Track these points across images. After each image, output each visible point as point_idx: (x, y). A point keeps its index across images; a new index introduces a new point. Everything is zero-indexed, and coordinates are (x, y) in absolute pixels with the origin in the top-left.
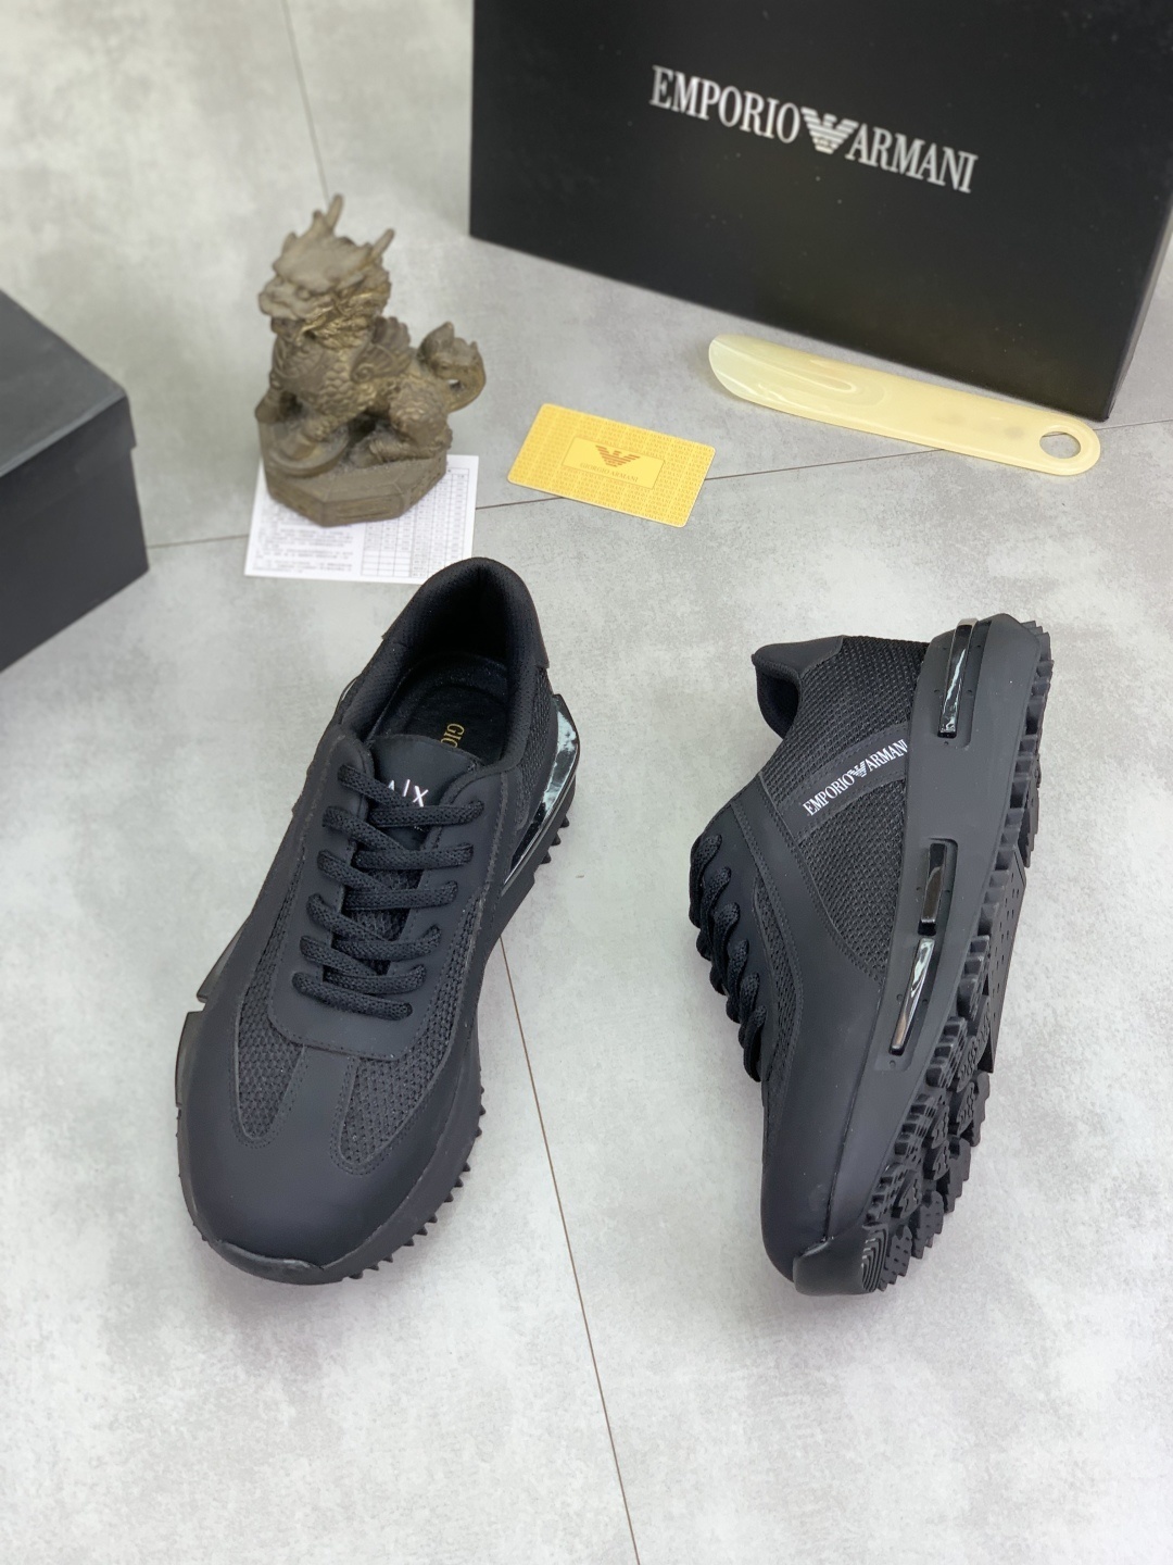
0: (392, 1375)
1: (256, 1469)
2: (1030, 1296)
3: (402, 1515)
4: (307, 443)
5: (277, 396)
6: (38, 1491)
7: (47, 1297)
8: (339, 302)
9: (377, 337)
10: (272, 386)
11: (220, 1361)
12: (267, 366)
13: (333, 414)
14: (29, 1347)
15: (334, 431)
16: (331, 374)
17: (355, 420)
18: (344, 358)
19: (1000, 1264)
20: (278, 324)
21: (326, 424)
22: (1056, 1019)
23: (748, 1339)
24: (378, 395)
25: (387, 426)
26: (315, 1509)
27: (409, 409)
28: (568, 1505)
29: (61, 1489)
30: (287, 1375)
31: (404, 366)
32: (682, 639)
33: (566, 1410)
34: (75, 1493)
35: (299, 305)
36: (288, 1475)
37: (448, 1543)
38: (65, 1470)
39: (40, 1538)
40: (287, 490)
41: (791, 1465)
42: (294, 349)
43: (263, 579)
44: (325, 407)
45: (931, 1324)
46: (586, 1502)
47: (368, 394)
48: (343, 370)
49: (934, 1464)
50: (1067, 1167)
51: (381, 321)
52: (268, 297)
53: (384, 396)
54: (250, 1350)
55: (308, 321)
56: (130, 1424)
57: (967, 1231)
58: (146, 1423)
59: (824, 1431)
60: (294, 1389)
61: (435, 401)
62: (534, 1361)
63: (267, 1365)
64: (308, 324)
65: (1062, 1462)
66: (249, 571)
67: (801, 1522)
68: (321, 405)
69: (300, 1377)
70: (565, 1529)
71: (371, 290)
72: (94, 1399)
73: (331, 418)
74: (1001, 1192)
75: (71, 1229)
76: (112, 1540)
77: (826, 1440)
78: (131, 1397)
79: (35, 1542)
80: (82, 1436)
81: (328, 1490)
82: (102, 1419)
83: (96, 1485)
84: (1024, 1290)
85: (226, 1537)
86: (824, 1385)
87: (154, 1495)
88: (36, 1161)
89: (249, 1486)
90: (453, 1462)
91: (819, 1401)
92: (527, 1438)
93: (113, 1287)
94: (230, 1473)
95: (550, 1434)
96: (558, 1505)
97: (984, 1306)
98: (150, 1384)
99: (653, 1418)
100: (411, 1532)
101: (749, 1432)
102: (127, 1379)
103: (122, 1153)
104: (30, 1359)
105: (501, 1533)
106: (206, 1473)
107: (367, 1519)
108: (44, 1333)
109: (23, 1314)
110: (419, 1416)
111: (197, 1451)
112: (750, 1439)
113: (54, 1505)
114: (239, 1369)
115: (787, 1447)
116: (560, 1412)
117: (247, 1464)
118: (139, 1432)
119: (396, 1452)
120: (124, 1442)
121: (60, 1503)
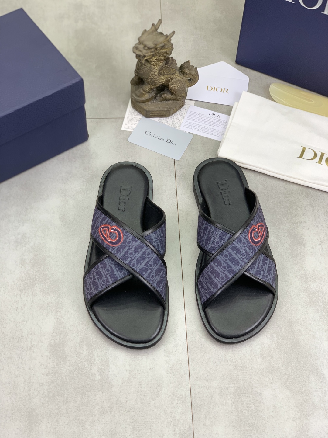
0: (130, 371)
1: (87, 393)
2: (324, 374)
3: (126, 413)
4: (144, 93)
5: (137, 78)
6: (23, 390)
7: (35, 334)
8: (156, 51)
9: (167, 63)
10: (136, 75)
12: (135, 68)
13: (152, 85)
14: (27, 348)
15: (152, 90)
16: (152, 73)
17: (159, 87)
18: (156, 69)
19: (316, 364)
20: (138, 56)
21: (150, 87)
23: (236, 375)
24: (166, 80)
25: (168, 90)
26: (102, 407)
27: (175, 86)
28: (176, 417)
29: (30, 391)
30: (99, 367)
31: (174, 72)
33: (179, 389)
34: (34, 392)
35: (144, 51)
36: (95, 396)
37: (138, 423)
38: (32, 385)
39: (22, 404)
40: (137, 106)
41: (243, 415)
42: (142, 64)
43: (126, 131)
44: (149, 82)
45: (292, 379)
46: (181, 417)
47: (163, 80)
48: (156, 72)
51: (168, 58)
52: (136, 48)
53: (168, 81)
54: (90, 358)
55: (146, 56)
56: (52, 374)
57: (307, 352)
58: (57, 375)
59: (255, 406)
60: (101, 371)
61: (183, 84)
62: (172, 373)
63: (94, 363)
64: (146, 57)
66: (123, 129)
67: (244, 433)
68: (149, 81)
69: (103, 368)
70: (173, 424)
71: (166, 49)
72: (43, 366)
73: (151, 86)
74: (320, 342)
75: (44, 315)
76: (42, 408)
77: (255, 409)
78: (54, 367)
79: (21, 405)
80: (38, 376)
81: (106, 402)
82: (45, 372)
83: (40, 391)
84: (322, 372)
85: (75, 412)
86: (257, 392)
87: (56, 396)
88: (37, 294)
89: (83, 397)
90: (144, 399)
91: (255, 397)
92: (166, 395)
93: (54, 334)
94: (79, 393)
95: (173, 395)
96: (173, 417)
97: (309, 375)
98: (60, 364)
99: (204, 395)
100: (129, 418)
101: (232, 403)
102: (53, 361)
103: (62, 295)
104: (26, 351)
105: (155, 422)
106: (72, 392)
107: (116, 412)
108: (32, 345)
109: (27, 338)
110: (136, 384)
111: (70, 385)
112: (232, 405)
113: (27, 395)
114: (86, 362)
115: (243, 409)
116: (177, 389)
117: (84, 391)
118: (55, 377)
119: (128, 394)
120: (50, 379)
121: (29, 395)
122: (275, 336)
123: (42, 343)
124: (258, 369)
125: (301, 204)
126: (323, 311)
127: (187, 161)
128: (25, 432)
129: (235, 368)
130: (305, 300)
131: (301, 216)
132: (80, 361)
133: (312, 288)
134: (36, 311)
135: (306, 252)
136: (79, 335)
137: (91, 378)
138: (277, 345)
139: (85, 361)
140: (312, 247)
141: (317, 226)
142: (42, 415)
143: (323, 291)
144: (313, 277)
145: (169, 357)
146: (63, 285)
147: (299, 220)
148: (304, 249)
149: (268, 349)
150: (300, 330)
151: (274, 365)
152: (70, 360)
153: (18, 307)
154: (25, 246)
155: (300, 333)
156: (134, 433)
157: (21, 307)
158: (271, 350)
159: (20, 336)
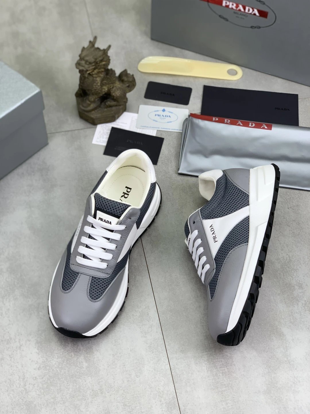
0: (113, 355)
1: (77, 380)
2: (283, 333)
3: (116, 392)
5: (81, 90)
6: (19, 386)
7: (22, 335)
8: (97, 65)
9: (107, 74)
10: (80, 88)
11: (67, 351)
14: (17, 348)
16: (95, 84)
17: (102, 96)
18: (98, 80)
19: (274, 324)
20: (81, 71)
21: (94, 98)
22: (289, 259)
23: (207, 344)
24: (108, 89)
26: (93, 390)
27: (116, 93)
28: (160, 389)
29: (26, 385)
30: (85, 355)
31: (114, 82)
33: (159, 364)
34: (29, 387)
35: (86, 66)
36: (85, 381)
37: (128, 399)
38: (27, 380)
39: (20, 398)
40: (84, 115)
41: (219, 378)
42: (85, 78)
45: (256, 340)
46: (164, 388)
47: (105, 89)
48: (98, 83)
49: (257, 377)
50: (292, 298)
51: (108, 70)
52: (78, 64)
53: (110, 89)
54: (75, 348)
56: (44, 368)
57: (265, 315)
58: (48, 368)
59: (227, 369)
60: (87, 359)
61: (123, 91)
62: (151, 351)
63: (80, 352)
64: (89, 71)
65: (291, 376)
67: (222, 393)
68: (93, 93)
69: (88, 356)
70: (159, 396)
71: (105, 61)
72: (34, 362)
73: (96, 96)
75: (28, 316)
76: (39, 399)
77: (228, 371)
78: (44, 361)
79: (19, 400)
80: (31, 372)
81: (96, 385)
82: (36, 367)
83: (35, 384)
85: (69, 398)
87: (50, 387)
88: (18, 298)
89: (75, 384)
90: (129, 378)
92: (149, 371)
93: (39, 332)
94: (70, 381)
95: (155, 370)
96: (157, 389)
97: (270, 335)
98: (49, 358)
100: (118, 396)
101: (208, 369)
102: (43, 356)
105: (142, 397)
106: (64, 381)
107: (107, 393)
108: (21, 344)
109: (15, 339)
110: (120, 366)
111: (61, 375)
112: (208, 371)
113: (24, 390)
114: (72, 353)
116: (157, 364)
117: (75, 378)
118: (46, 370)
119: (114, 375)
120: (42, 373)
121: (26, 389)
137: (80, 366)
142: (40, 405)
143: (271, 260)
153: (2, 313)
156: (125, 409)
157: (6, 312)
159: (8, 338)
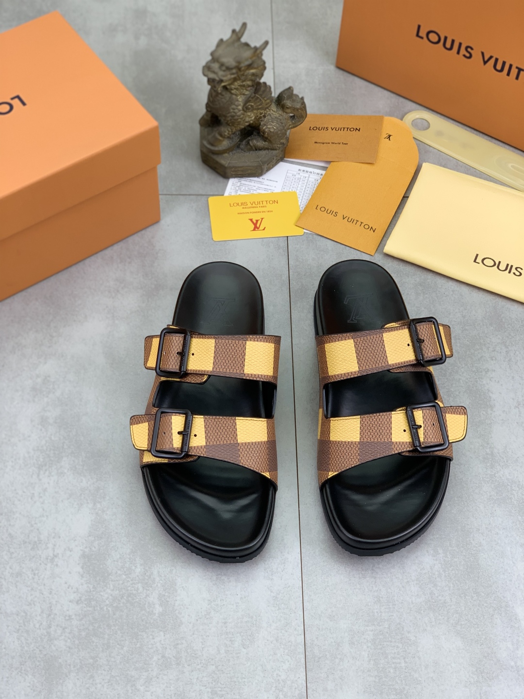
0: (209, 600)
1: (140, 633)
2: (516, 615)
3: (202, 667)
4: (220, 138)
5: (210, 115)
6: (39, 626)
7: (59, 537)
8: (240, 73)
9: (256, 91)
10: (207, 110)
11: (132, 580)
14: (47, 559)
15: (234, 134)
16: (233, 106)
17: (244, 129)
18: (240, 100)
19: (504, 597)
20: (211, 81)
21: (229, 130)
23: (377, 612)
24: (255, 118)
25: (258, 133)
26: (163, 657)
27: (269, 126)
28: (280, 676)
29: (50, 627)
30: (161, 592)
31: (268, 105)
32: (405, 273)
33: (286, 631)
34: (56, 630)
35: (221, 73)
36: (153, 639)
37: (221, 683)
38: (54, 619)
39: (37, 648)
41: (387, 676)
42: (218, 94)
45: (466, 620)
46: (288, 676)
47: (250, 117)
48: (239, 105)
49: (455, 687)
51: (259, 83)
52: (207, 68)
53: (258, 119)
54: (146, 577)
56: (86, 602)
57: (491, 579)
58: (93, 603)
59: (406, 662)
60: (163, 599)
61: (282, 123)
62: (275, 605)
63: (153, 586)
64: (224, 82)
68: (228, 121)
69: (166, 594)
70: (276, 687)
71: (256, 69)
72: (72, 588)
73: (232, 127)
74: (511, 563)
75: (75, 508)
76: (69, 655)
77: (406, 666)
78: (89, 590)
79: (35, 650)
80: (63, 605)
81: (170, 649)
82: (74, 598)
83: (66, 628)
84: (513, 612)
85: (121, 662)
86: (410, 640)
87: (91, 637)
88: (65, 473)
89: (135, 640)
90: (230, 646)
91: (406, 648)
92: (266, 641)
93: (90, 538)
94: (128, 633)
95: (277, 641)
96: (275, 675)
97: (493, 615)
98: (99, 586)
99: (326, 642)
100: (205, 675)
101: (370, 656)
102: (88, 582)
103: (104, 476)
104: (46, 565)
105: (246, 683)
106: (116, 631)
107: (186, 666)
108: (55, 553)
109: (47, 543)
110: (218, 622)
111: (114, 620)
112: (370, 660)
113: (46, 634)
114: (140, 585)
115: (387, 666)
116: (283, 631)
117: (136, 630)
118: (90, 607)
119: (205, 637)
120: (82, 610)
121: (49, 633)
122: (440, 551)
123: (71, 551)
124: (412, 602)
125: (488, 342)
126: (518, 514)
127: (309, 267)
128: (40, 692)
129: (376, 600)
130: (490, 496)
131: (487, 361)
132: (131, 582)
133: (502, 476)
134: (62, 501)
135: (494, 419)
136: (129, 541)
137: (148, 610)
138: (443, 566)
139: (138, 583)
140: (504, 411)
141: (513, 378)
142: (68, 667)
144: (504, 458)
145: (272, 579)
146: (106, 460)
147: (484, 368)
148: (491, 414)
149: (429, 572)
150: (481, 542)
151: (437, 597)
152: (115, 581)
153: (33, 494)
154: (47, 397)
155: (480, 548)
157: (40, 494)
158: (434, 574)
159: (36, 539)
